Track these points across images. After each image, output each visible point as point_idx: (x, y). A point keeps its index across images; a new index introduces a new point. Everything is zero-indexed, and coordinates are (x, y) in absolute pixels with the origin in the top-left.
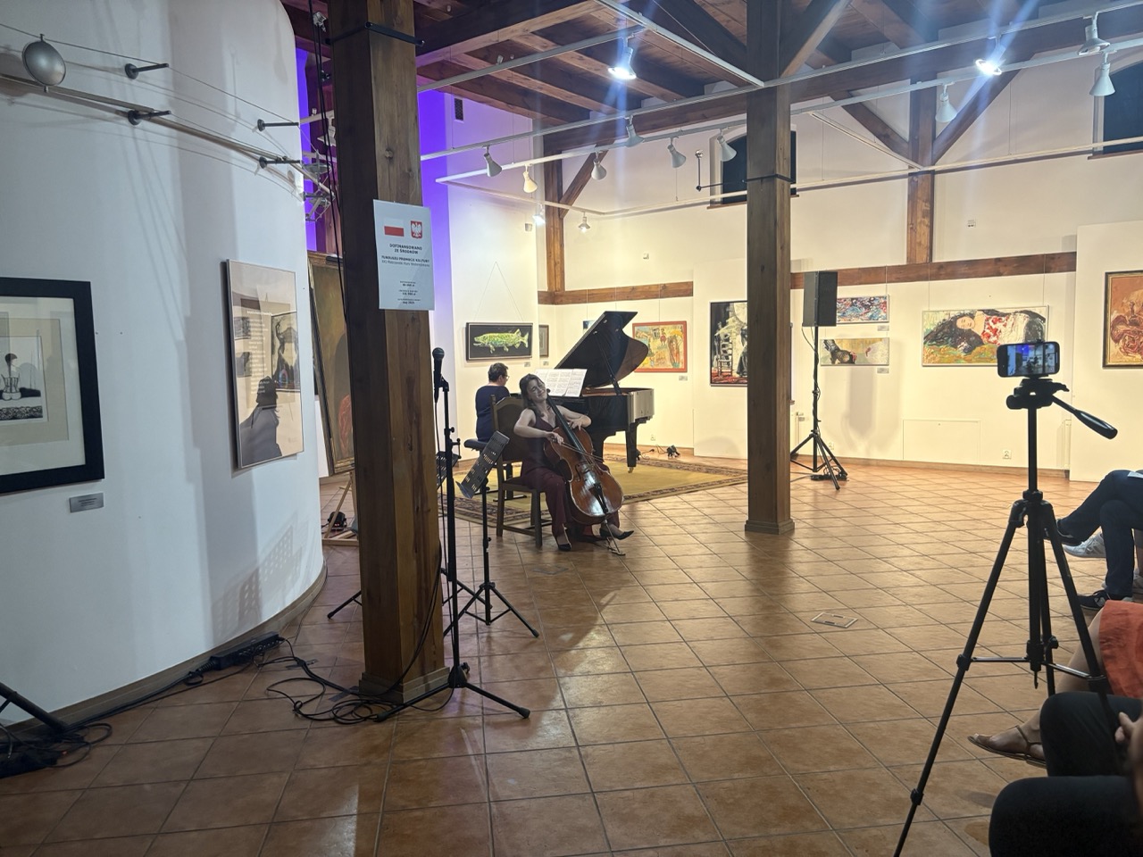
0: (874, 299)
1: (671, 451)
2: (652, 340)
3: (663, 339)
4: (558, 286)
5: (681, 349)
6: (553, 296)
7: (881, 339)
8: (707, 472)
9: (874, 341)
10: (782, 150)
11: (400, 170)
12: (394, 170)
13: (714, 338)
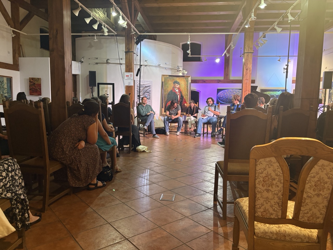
10: (248, 46)
11: (129, 69)
12: (128, 68)
13: (330, 93)
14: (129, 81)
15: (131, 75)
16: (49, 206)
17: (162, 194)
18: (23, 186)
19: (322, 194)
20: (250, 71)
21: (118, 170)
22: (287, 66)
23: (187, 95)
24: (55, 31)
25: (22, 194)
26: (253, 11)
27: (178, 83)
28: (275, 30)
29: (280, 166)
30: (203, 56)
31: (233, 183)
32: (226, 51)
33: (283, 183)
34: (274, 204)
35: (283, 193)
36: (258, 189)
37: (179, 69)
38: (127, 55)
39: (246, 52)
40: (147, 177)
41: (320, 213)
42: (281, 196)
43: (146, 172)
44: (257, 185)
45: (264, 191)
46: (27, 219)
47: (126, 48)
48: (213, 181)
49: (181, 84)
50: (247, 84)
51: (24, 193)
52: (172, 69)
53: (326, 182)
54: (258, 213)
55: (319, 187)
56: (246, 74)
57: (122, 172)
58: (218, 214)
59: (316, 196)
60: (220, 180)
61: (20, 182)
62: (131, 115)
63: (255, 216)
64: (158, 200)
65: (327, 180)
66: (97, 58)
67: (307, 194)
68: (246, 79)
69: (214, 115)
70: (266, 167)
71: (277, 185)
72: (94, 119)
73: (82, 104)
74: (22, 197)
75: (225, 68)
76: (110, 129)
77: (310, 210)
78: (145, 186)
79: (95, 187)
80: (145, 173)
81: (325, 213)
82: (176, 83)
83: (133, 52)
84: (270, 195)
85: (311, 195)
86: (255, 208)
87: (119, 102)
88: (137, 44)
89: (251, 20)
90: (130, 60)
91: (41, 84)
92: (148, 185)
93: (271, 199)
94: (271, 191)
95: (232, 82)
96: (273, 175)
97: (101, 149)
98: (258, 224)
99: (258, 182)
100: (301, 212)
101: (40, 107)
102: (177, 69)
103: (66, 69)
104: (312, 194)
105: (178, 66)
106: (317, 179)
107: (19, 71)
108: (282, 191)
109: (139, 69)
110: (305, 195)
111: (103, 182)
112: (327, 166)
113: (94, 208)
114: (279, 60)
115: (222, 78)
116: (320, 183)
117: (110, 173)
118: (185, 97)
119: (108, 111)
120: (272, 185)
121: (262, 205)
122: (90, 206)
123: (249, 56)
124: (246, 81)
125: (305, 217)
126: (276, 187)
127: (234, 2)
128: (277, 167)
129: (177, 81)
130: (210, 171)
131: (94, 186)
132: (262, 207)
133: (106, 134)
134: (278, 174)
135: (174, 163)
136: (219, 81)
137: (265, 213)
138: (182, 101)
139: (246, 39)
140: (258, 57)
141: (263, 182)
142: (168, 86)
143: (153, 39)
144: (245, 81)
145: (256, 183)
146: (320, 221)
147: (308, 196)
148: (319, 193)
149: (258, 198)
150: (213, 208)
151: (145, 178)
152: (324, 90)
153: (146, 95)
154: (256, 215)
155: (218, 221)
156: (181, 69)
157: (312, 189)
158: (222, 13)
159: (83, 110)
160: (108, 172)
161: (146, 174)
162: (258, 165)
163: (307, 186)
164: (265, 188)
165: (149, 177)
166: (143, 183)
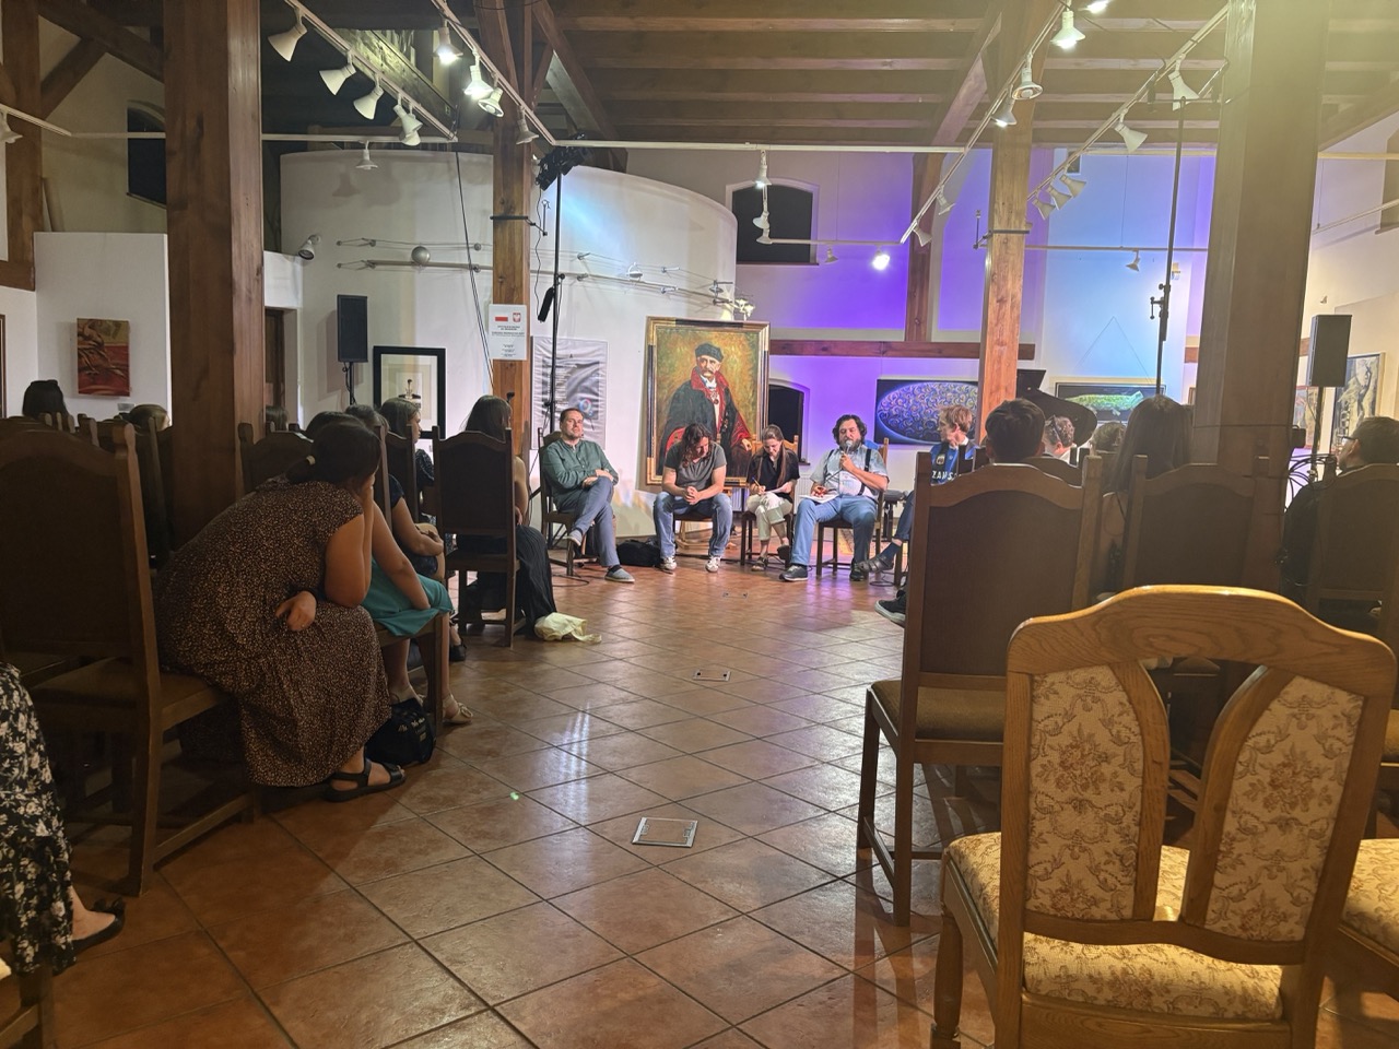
10: (1006, 204)
11: (508, 288)
12: (503, 288)
13: (1337, 406)
14: (509, 340)
15: (517, 317)
16: (157, 867)
17: (644, 820)
18: (48, 781)
19: (1301, 821)
20: (1012, 307)
21: (458, 718)
22: (1167, 288)
23: (754, 404)
24: (191, 124)
25: (40, 817)
26: (1030, 61)
27: (717, 354)
28: (1121, 139)
29: (1130, 703)
30: (822, 242)
31: (938, 773)
32: (915, 223)
33: (1144, 772)
34: (1104, 858)
35: (1141, 814)
36: (1040, 797)
37: (720, 295)
38: (499, 229)
39: (997, 227)
40: (580, 748)
41: (1291, 899)
42: (1132, 826)
43: (574, 725)
44: (1036, 783)
45: (1066, 806)
46: (63, 922)
47: (499, 200)
48: (857, 763)
49: (728, 356)
50: (999, 362)
51: (53, 815)
52: (689, 294)
53: (1317, 768)
54: (1037, 898)
55: (1287, 792)
56: (998, 320)
57: (475, 727)
58: (874, 902)
59: (1275, 827)
60: (886, 759)
61: (35, 766)
62: (516, 484)
63: (1025, 911)
64: (626, 845)
65: (1321, 762)
66: (373, 243)
67: (1240, 817)
68: (998, 340)
69: (862, 490)
70: (1072, 706)
71: (1119, 783)
72: (356, 501)
73: (304, 437)
74: (42, 830)
75: (911, 295)
76: (426, 544)
77: (1253, 884)
78: (572, 786)
79: (359, 786)
80: (572, 731)
81: (1311, 899)
82: (709, 354)
83: (527, 218)
84: (1088, 823)
85: (1255, 822)
86: (1026, 878)
87: (463, 430)
88: (545, 186)
89: (1020, 95)
90: (512, 251)
91: (126, 348)
92: (583, 781)
93: (1094, 841)
94: (1093, 806)
95: (940, 352)
96: (1103, 738)
97: (386, 628)
98: (1038, 945)
99: (1040, 769)
100: (1215, 893)
101: (125, 446)
102: (714, 294)
103: (237, 286)
104: (1258, 818)
105: (716, 283)
106: (1282, 759)
107: (33, 290)
108: (1138, 808)
109: (550, 290)
110: (1230, 825)
111: (390, 766)
112: (1322, 705)
113: (349, 879)
114: (1134, 267)
115: (897, 335)
116: (1294, 773)
117: (424, 728)
118: (742, 413)
119: (418, 464)
120: (1096, 781)
121: (1057, 863)
122: (337, 870)
123: (1010, 244)
124: (997, 348)
125: (1230, 914)
126: (1112, 790)
127: (952, 21)
128: (1117, 710)
129: (711, 346)
130: (845, 722)
131: (352, 786)
132: (1056, 871)
133: (405, 563)
134: (1123, 734)
135: (694, 687)
136: (885, 349)
137: (1067, 897)
138: (730, 430)
139: (999, 177)
140: (1049, 250)
141: (1060, 771)
142: (671, 365)
143: (612, 165)
144: (992, 348)
145: (1034, 773)
146: (1291, 931)
147: (1243, 830)
148: (1289, 816)
149: (1041, 834)
150: (853, 879)
151: (570, 749)
152: (1316, 390)
153: (582, 403)
154: (1032, 904)
155: (876, 933)
156: (728, 294)
157: (1261, 797)
158: (901, 64)
159: (311, 460)
160: (415, 724)
161: (576, 736)
162: (1042, 699)
163: (1240, 786)
164: (1069, 793)
165: (589, 745)
166: (563, 770)
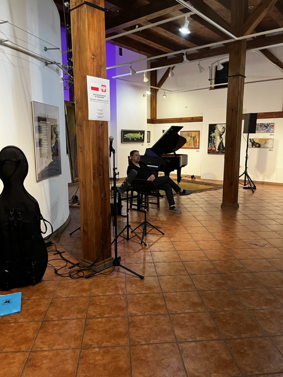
0: (269, 124)
1: (193, 177)
2: (187, 137)
3: (191, 137)
4: (154, 117)
5: (198, 141)
6: (153, 120)
7: (271, 139)
8: (206, 185)
9: (268, 139)
11: (98, 64)
14: (100, 106)
